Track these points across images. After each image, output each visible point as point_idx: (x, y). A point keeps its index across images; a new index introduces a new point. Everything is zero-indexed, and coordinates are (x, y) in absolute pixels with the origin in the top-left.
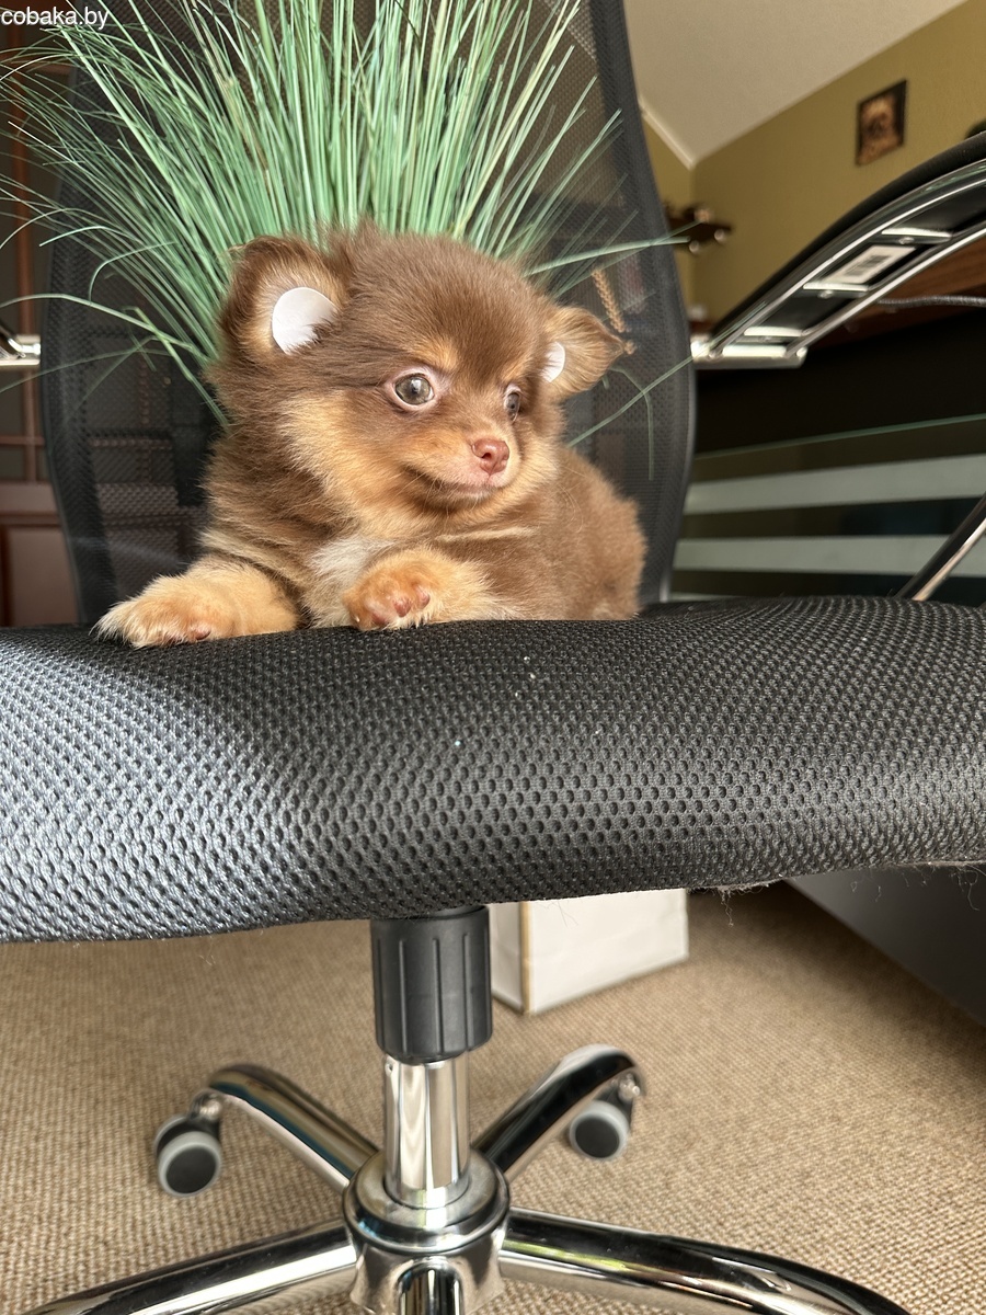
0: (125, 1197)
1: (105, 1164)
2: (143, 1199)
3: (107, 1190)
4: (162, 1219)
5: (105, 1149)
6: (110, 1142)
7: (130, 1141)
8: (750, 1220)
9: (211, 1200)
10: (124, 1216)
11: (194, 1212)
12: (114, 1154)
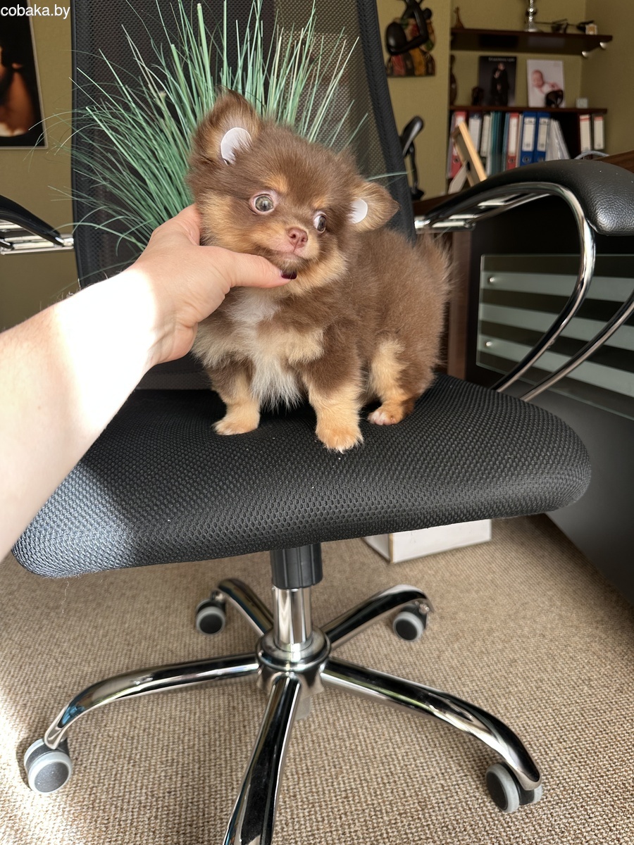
0: (183, 633)
1: (176, 617)
2: (191, 634)
3: (175, 628)
4: (197, 644)
5: (177, 610)
6: (180, 607)
7: (188, 608)
8: (475, 678)
9: (220, 638)
10: (181, 640)
11: (212, 643)
12: (181, 613)
